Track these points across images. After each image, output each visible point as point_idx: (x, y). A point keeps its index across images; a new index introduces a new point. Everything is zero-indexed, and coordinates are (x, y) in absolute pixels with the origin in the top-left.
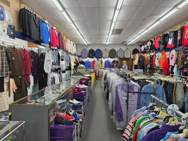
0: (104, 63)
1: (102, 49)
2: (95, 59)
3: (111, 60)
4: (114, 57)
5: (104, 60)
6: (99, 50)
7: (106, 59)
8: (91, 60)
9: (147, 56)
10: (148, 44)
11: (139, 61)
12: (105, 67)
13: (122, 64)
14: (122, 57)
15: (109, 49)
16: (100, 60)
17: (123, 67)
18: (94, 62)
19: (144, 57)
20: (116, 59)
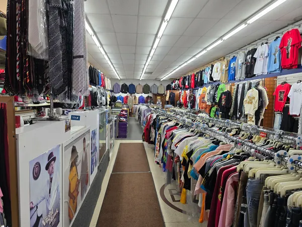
0: (138, 99)
1: (135, 84)
2: (128, 94)
3: (145, 96)
4: (148, 93)
5: (138, 96)
6: (132, 85)
7: (140, 95)
8: (124, 95)
9: (177, 92)
10: (176, 82)
11: (170, 97)
12: (139, 103)
13: (156, 100)
14: (156, 93)
15: (143, 84)
16: (133, 95)
17: (158, 103)
18: (127, 97)
19: (174, 94)
20: (150, 95)
